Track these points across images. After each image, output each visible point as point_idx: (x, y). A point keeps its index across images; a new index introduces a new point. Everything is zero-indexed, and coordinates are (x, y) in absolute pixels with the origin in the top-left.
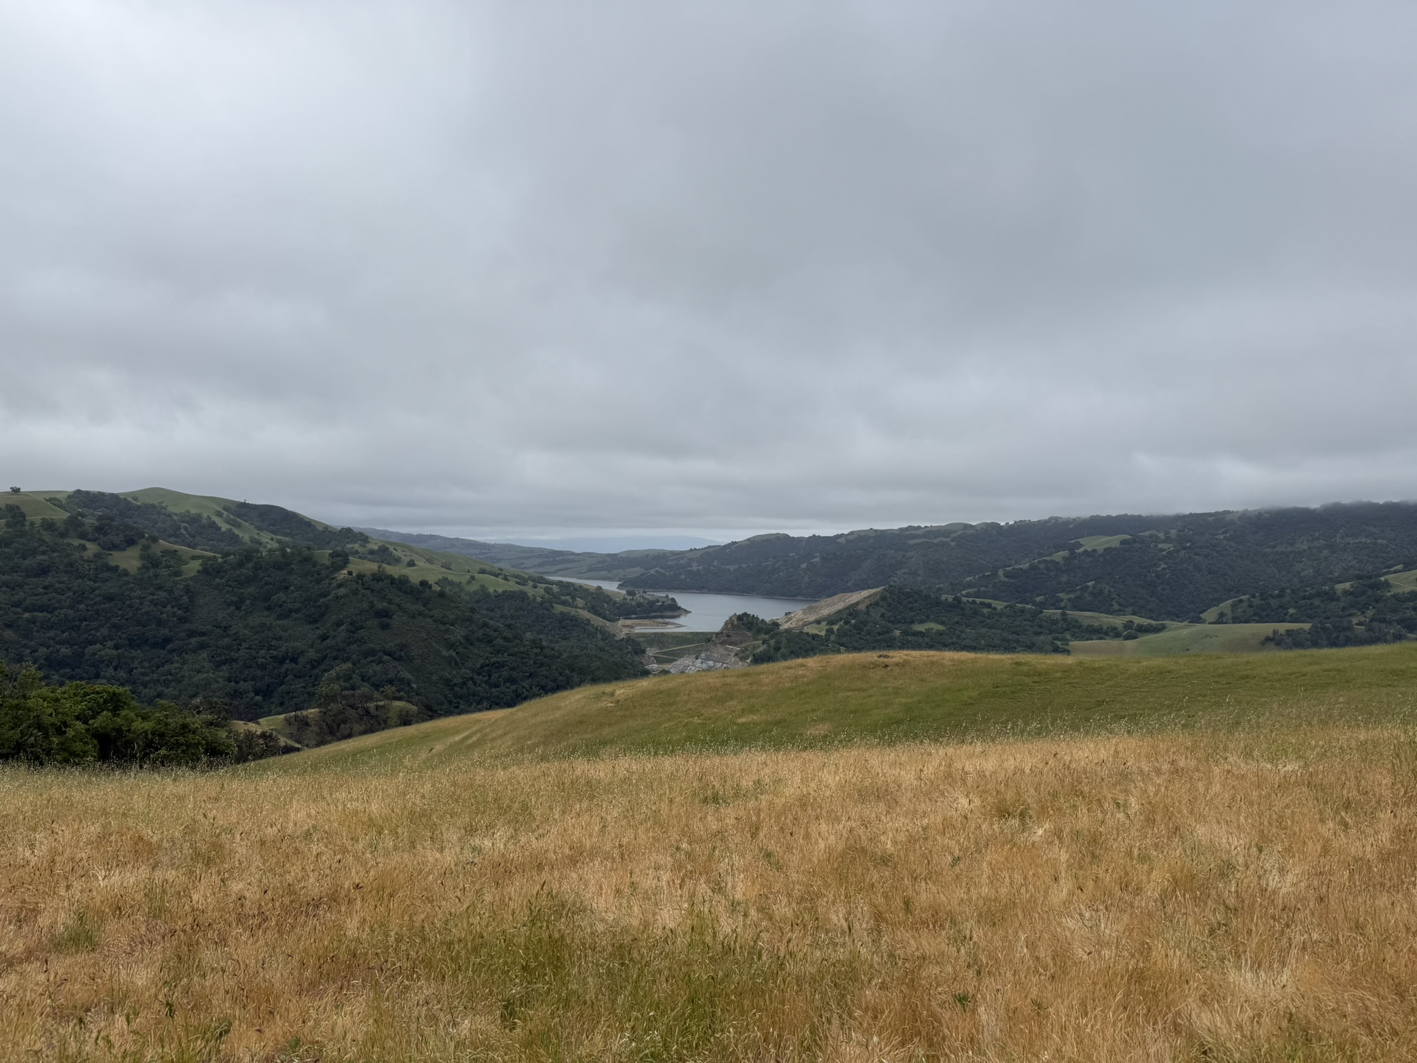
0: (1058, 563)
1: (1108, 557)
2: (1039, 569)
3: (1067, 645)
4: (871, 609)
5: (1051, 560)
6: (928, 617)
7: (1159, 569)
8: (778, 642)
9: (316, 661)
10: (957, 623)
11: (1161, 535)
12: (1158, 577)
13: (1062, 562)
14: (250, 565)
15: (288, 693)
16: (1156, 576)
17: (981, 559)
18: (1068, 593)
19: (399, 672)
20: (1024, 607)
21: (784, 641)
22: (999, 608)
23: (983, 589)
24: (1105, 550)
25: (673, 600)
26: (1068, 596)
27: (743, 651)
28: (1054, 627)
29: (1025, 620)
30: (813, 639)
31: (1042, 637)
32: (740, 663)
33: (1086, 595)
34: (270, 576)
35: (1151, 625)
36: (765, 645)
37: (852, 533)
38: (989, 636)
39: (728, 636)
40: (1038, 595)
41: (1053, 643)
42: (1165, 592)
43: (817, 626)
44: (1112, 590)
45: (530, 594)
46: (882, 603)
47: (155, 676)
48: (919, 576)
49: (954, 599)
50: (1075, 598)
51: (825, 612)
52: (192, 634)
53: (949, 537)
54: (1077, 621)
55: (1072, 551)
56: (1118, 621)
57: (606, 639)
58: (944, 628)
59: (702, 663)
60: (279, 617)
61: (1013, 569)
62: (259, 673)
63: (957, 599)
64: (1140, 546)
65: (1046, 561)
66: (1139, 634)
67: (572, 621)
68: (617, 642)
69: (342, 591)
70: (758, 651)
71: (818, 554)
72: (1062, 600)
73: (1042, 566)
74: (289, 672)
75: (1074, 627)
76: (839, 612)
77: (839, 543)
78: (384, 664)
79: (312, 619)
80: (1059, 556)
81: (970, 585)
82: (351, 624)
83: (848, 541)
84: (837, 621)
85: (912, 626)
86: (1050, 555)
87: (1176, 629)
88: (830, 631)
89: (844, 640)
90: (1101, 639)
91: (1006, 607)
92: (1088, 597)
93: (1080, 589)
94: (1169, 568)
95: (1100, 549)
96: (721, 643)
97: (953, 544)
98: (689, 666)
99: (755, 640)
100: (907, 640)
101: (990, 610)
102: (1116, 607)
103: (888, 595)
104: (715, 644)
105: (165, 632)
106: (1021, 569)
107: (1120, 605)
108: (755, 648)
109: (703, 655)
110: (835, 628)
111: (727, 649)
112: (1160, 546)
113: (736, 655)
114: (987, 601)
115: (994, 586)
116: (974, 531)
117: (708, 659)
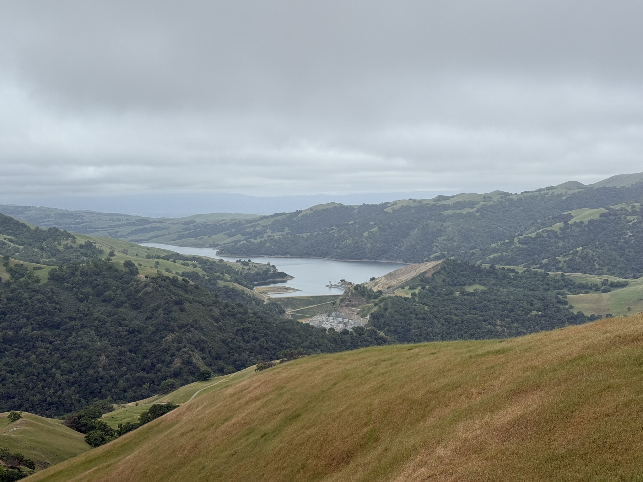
0: (556, 232)
1: (592, 227)
2: (543, 237)
3: (566, 298)
4: (435, 276)
5: (551, 230)
6: (474, 280)
7: (627, 237)
8: (386, 305)
9: (154, 332)
10: (494, 284)
11: (629, 209)
12: (626, 242)
13: (559, 232)
14: (78, 273)
15: (147, 351)
16: (624, 242)
17: (499, 226)
18: (564, 257)
19: (200, 336)
20: (537, 271)
21: (390, 305)
22: (520, 272)
23: (504, 253)
24: (589, 221)
25: (274, 267)
26: (564, 259)
27: (362, 311)
28: (557, 284)
29: (538, 280)
30: (405, 300)
31: (550, 293)
32: (362, 319)
33: (577, 258)
34: (96, 280)
35: (619, 282)
36: (377, 308)
37: (395, 203)
38: (516, 293)
39: (350, 301)
40: (543, 259)
41: (557, 297)
42: (630, 254)
43: (403, 290)
44: (594, 254)
45: (200, 274)
46: (442, 272)
47: (70, 345)
48: (455, 241)
49: (490, 267)
50: (569, 260)
51: (403, 278)
52: (71, 319)
53: (474, 208)
54: (571, 280)
55: (566, 223)
56: (598, 280)
57: (259, 304)
58: (486, 289)
59: (334, 319)
60: (117, 306)
61: (525, 237)
62: (125, 341)
63: (492, 267)
64: (614, 218)
65: (547, 231)
66: (611, 288)
67: (233, 292)
68: (266, 305)
69: (149, 289)
70: (372, 311)
71: (372, 223)
72: (560, 262)
73: (545, 235)
74: (142, 340)
75: (569, 284)
76: (414, 279)
77: (387, 213)
78: (191, 332)
79: (135, 307)
80: (557, 226)
81: (495, 251)
82: (165, 309)
83: (394, 211)
84: (416, 287)
85: (464, 287)
86: (550, 226)
87: (635, 285)
88: (414, 294)
89: (425, 300)
90: (587, 292)
91: (525, 272)
92: (578, 260)
93: (572, 253)
94: (633, 236)
95: (586, 221)
96: (346, 306)
97: (478, 214)
98: (323, 321)
99: (368, 303)
100: (464, 299)
101: (514, 274)
102: (597, 266)
103: (446, 266)
104: (342, 307)
105: (57, 319)
106: (531, 237)
107: (599, 265)
108: (369, 309)
109: (333, 314)
110: (417, 291)
111: (351, 310)
112: (628, 218)
113: (358, 313)
114: (512, 267)
115: (512, 251)
116: (492, 203)
117: (337, 316)
